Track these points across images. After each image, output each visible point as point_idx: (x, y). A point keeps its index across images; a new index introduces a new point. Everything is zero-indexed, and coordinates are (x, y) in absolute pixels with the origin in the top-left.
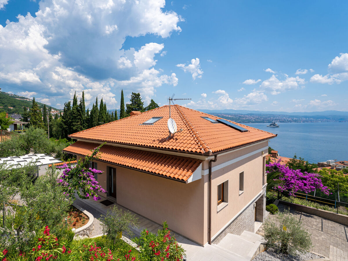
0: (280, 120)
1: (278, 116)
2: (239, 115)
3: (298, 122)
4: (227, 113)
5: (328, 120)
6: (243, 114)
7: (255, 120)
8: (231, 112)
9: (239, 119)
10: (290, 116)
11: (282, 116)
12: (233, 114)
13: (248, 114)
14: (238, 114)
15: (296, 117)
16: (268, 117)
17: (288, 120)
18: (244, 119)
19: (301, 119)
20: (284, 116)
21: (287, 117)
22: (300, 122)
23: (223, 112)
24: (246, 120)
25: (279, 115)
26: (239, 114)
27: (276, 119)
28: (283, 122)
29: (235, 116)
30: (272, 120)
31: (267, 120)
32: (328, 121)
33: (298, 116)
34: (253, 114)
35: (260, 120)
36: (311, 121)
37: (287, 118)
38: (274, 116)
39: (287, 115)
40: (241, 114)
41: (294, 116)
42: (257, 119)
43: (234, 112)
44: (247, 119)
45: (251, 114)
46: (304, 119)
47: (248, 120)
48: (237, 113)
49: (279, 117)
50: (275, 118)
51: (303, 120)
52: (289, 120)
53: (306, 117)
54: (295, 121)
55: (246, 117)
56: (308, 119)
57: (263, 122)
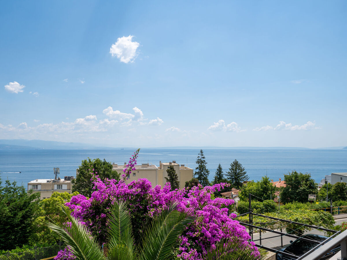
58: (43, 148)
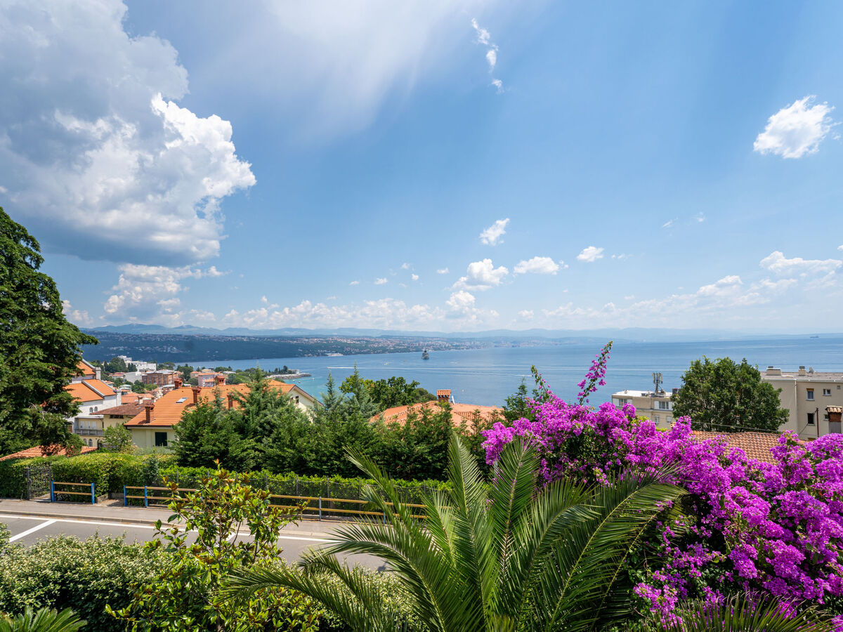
0: (434, 346)
1: (431, 339)
2: (366, 339)
3: (460, 349)
4: (344, 336)
5: (499, 344)
6: (373, 338)
7: (395, 347)
8: (352, 334)
9: (366, 347)
10: (448, 339)
11: (436, 339)
12: (354, 337)
13: (382, 337)
14: (363, 337)
15: (457, 340)
16: (416, 342)
17: (445, 347)
18: (376, 346)
19: (463, 344)
20: (439, 339)
21: (445, 341)
22: (463, 349)
23: (336, 334)
24: (378, 348)
25: (433, 338)
26: (366, 337)
27: (427, 345)
28: (439, 349)
29: (360, 341)
30: (422, 347)
31: (414, 347)
33: (460, 339)
34: (391, 337)
35: (403, 347)
36: (478, 347)
37: (443, 343)
38: (424, 339)
39: (443, 338)
40: (370, 337)
41: (453, 340)
43: (357, 334)
45: (387, 337)
46: (468, 344)
47: (382, 347)
48: (362, 335)
49: (432, 341)
50: (426, 343)
51: (466, 346)
52: (447, 345)
53: (471, 340)
54: (457, 347)
55: (379, 343)
56: (472, 343)
57: (407, 350)
58: (645, 341)
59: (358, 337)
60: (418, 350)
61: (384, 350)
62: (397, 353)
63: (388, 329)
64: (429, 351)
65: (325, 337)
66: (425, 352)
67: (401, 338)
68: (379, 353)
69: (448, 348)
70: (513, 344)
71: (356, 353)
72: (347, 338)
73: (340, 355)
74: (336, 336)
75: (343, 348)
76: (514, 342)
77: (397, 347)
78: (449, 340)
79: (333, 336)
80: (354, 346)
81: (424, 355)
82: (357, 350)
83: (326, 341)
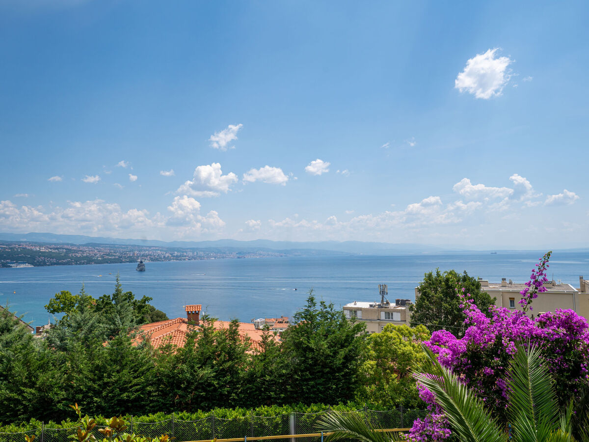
0: (151, 256)
1: (148, 248)
2: (66, 247)
3: (180, 260)
4: (36, 243)
5: (224, 255)
6: (75, 245)
7: (103, 257)
8: (48, 240)
9: (66, 256)
10: (167, 248)
11: (154, 248)
12: (50, 244)
13: (87, 245)
14: (63, 244)
15: (178, 250)
16: (130, 251)
17: (164, 257)
18: (79, 255)
19: (185, 254)
20: (157, 248)
21: (164, 251)
22: (184, 260)
23: (25, 240)
24: (84, 258)
25: (150, 247)
26: (68, 244)
27: (143, 255)
28: (157, 260)
29: (57, 249)
30: (138, 257)
31: (128, 257)
32: (223, 258)
33: (181, 248)
34: (99, 245)
35: (113, 257)
36: (201, 258)
37: (163, 253)
38: (140, 248)
39: (162, 247)
40: (72, 245)
41: (173, 249)
42: (107, 255)
43: (54, 241)
44: (85, 255)
45: (94, 245)
46: (190, 254)
47: (87, 256)
48: (61, 241)
49: (149, 251)
50: (142, 253)
51: (188, 256)
52: (167, 255)
53: (193, 250)
54: (177, 258)
55: (83, 252)
56: (195, 254)
57: (119, 260)
58: (361, 254)
59: (55, 244)
60: (132, 260)
61: (89, 260)
62: (107, 264)
63: (96, 236)
64: (146, 262)
65: (9, 244)
66: (141, 262)
67: (113, 246)
68: (83, 264)
69: (168, 259)
70: (238, 255)
71: (52, 264)
72: (41, 245)
73: (30, 266)
74: (25, 242)
75: (33, 258)
76: (239, 253)
77: (106, 257)
78: (171, 249)
79: (21, 242)
80: (50, 255)
81: (139, 266)
82: (54, 260)
83: (11, 248)
